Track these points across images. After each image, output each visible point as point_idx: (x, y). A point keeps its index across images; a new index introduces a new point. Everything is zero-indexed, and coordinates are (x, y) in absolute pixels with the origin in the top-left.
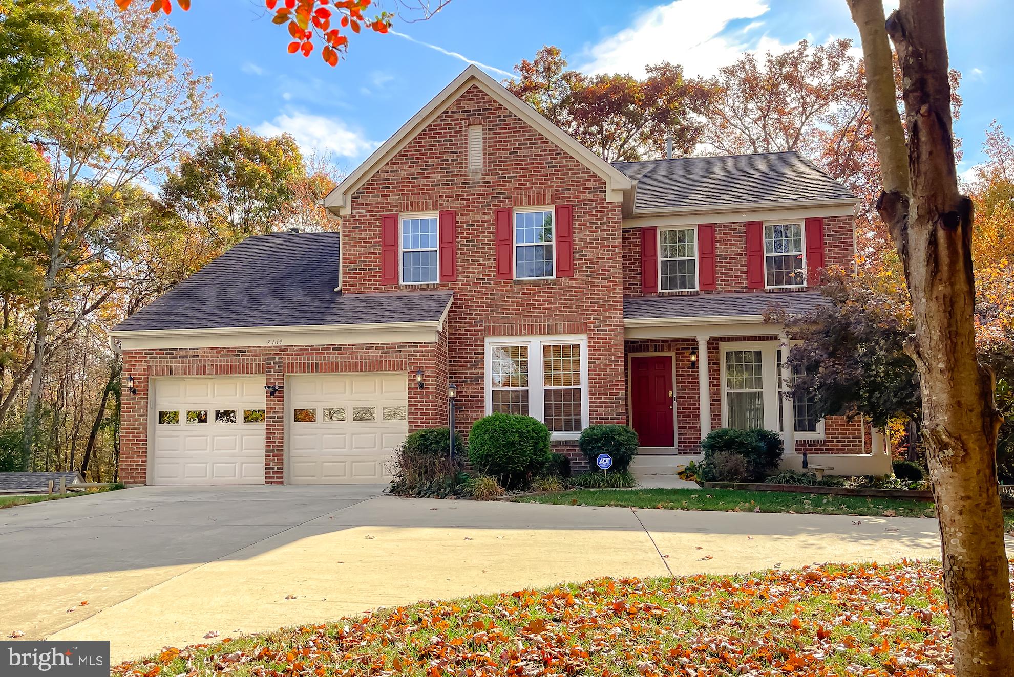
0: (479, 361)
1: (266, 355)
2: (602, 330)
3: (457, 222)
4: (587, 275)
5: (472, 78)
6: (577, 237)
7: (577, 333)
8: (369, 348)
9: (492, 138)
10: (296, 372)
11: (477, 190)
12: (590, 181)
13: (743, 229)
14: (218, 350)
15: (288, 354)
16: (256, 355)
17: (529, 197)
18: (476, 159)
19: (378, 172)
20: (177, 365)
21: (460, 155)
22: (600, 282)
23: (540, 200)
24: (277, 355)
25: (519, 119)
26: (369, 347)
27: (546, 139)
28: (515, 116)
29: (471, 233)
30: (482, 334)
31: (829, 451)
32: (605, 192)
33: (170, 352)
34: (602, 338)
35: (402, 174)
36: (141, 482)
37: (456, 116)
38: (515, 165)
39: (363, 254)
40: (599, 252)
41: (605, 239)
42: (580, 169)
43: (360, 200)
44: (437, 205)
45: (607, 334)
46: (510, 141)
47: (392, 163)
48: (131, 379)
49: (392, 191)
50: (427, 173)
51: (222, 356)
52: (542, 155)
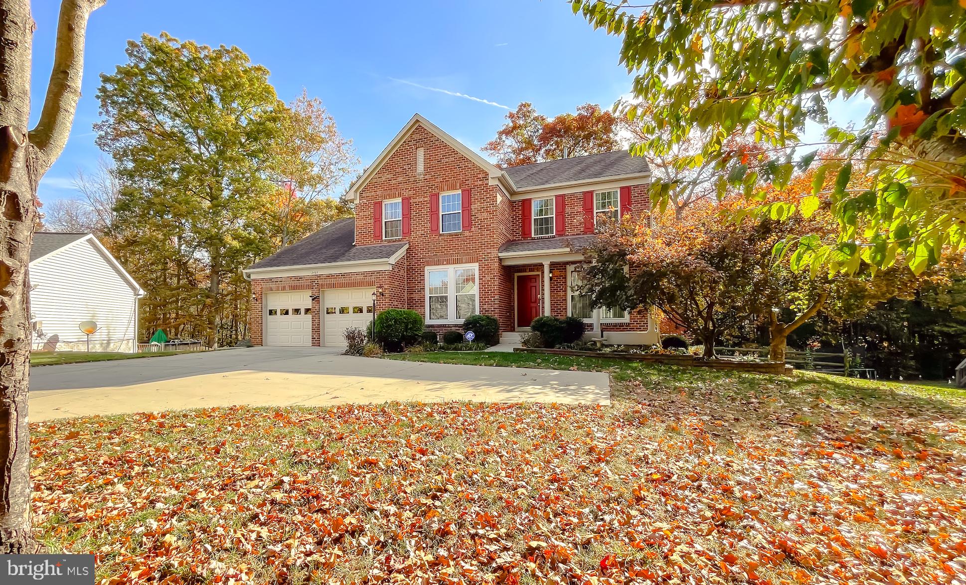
0: (422, 280)
1: (311, 280)
2: (486, 260)
3: (411, 203)
4: (478, 229)
5: (417, 121)
6: (473, 207)
7: (473, 262)
8: (357, 274)
9: (429, 154)
10: (325, 288)
11: (421, 184)
12: (480, 174)
13: (581, 196)
14: (291, 278)
15: (321, 279)
16: (307, 280)
17: (448, 186)
18: (421, 168)
19: (372, 179)
20: (273, 286)
21: (413, 165)
22: (486, 232)
23: (454, 188)
24: (316, 279)
25: (443, 142)
27: (457, 151)
28: (440, 140)
29: (418, 209)
30: (423, 265)
31: (632, 329)
32: (488, 179)
33: (271, 279)
34: (486, 265)
35: (384, 179)
36: (260, 344)
37: (411, 143)
38: (440, 168)
39: (365, 224)
41: (488, 207)
42: (475, 167)
43: (364, 195)
44: (401, 194)
45: (489, 262)
46: (438, 155)
47: (378, 173)
48: (254, 294)
49: (379, 189)
50: (396, 177)
51: (293, 281)
52: (455, 161)
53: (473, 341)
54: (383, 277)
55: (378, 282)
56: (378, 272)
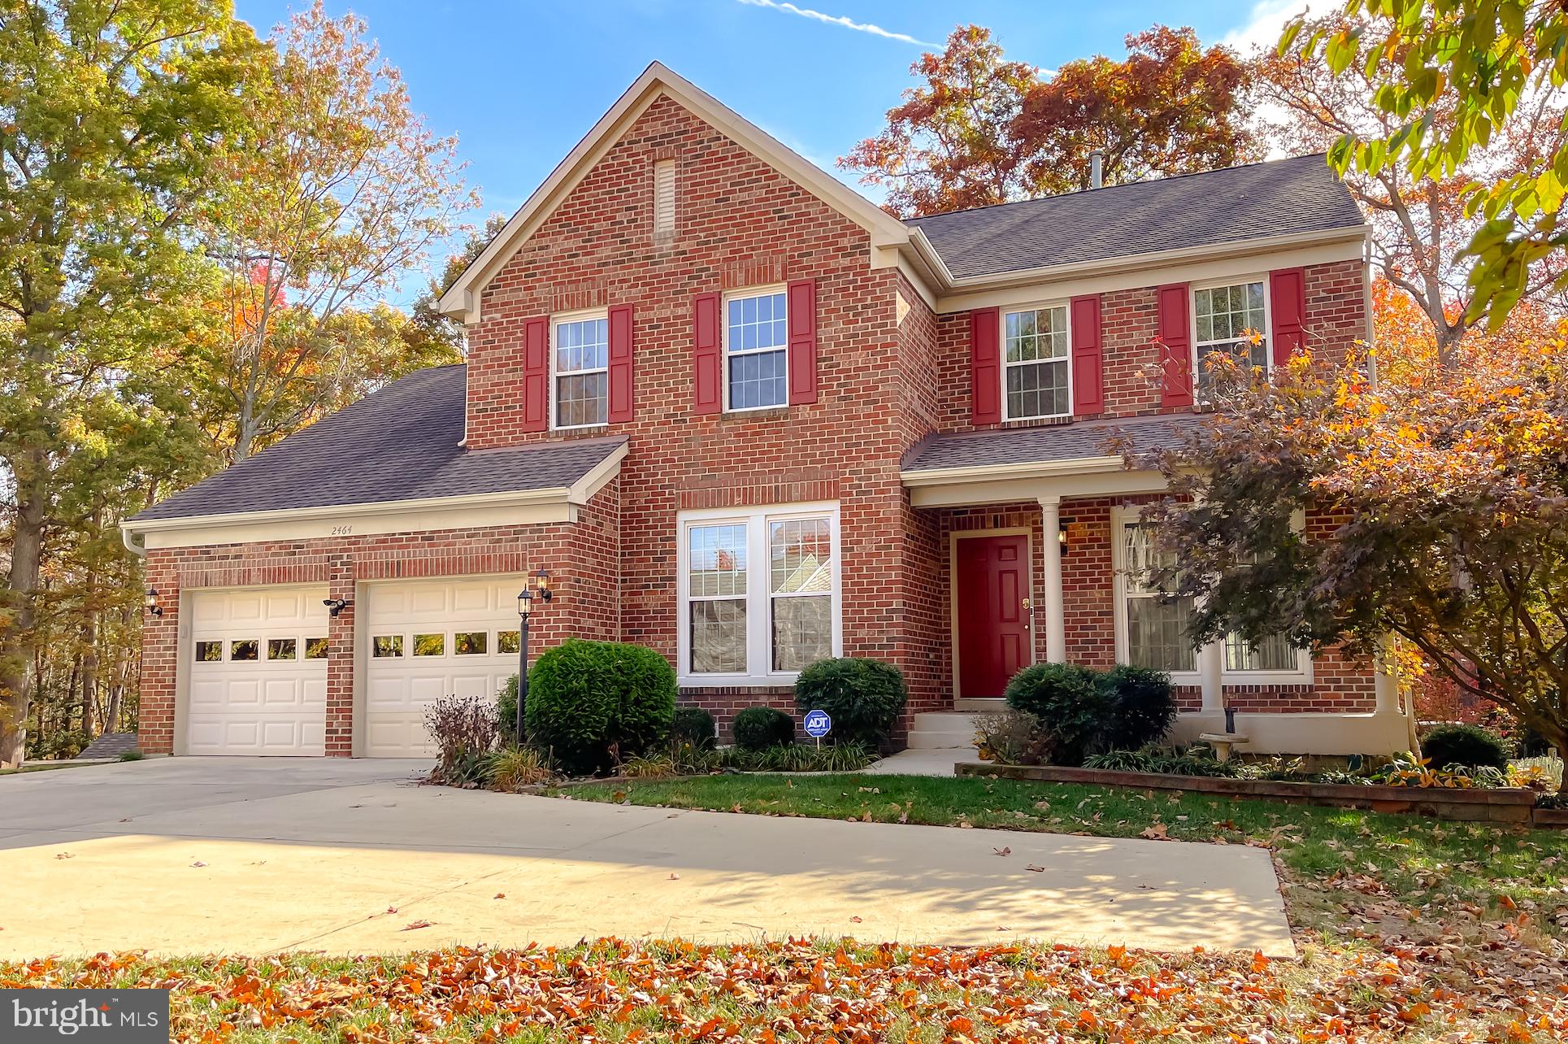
0: (668, 552)
1: (331, 551)
2: (864, 493)
3: (635, 323)
4: (840, 399)
5: (656, 83)
6: (823, 333)
7: (822, 499)
8: (473, 536)
9: (691, 178)
10: (370, 577)
11: (667, 266)
12: (844, 235)
13: (1152, 300)
14: (268, 546)
15: (359, 549)
16: (316, 552)
17: (747, 271)
18: (666, 218)
19: (519, 252)
20: (214, 570)
21: (641, 214)
22: (862, 409)
23: (763, 276)
24: (345, 550)
25: (732, 143)
26: (472, 534)
27: (774, 170)
28: (725, 138)
29: (656, 340)
30: (671, 507)
31: (1319, 706)
32: (868, 252)
33: (206, 551)
34: (864, 507)
35: (555, 251)
36: (165, 751)
37: (636, 148)
38: (726, 219)
39: (497, 384)
40: (860, 358)
41: (869, 334)
42: (828, 217)
43: (494, 299)
44: (605, 297)
45: (873, 499)
46: (717, 181)
47: (540, 234)
48: (153, 593)
49: (540, 280)
50: (592, 247)
51: (274, 554)
52: (767, 199)
53: (828, 740)
54: (552, 545)
55: (535, 559)
56: (538, 528)
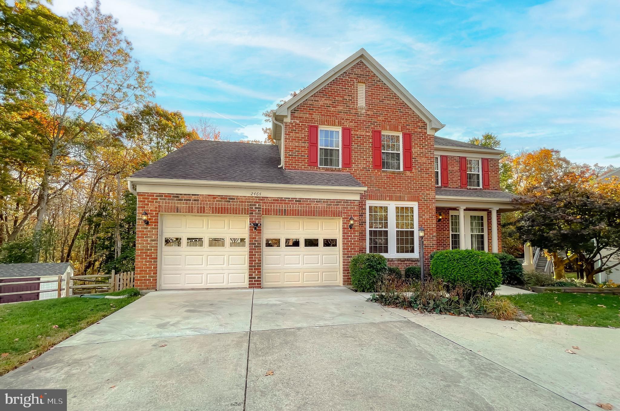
0: (363, 213)
1: (250, 202)
2: (426, 200)
3: (352, 135)
4: (418, 171)
5: (362, 56)
6: (413, 150)
7: (412, 201)
8: (319, 202)
9: (370, 91)
10: (271, 215)
11: (362, 118)
12: (419, 122)
14: (214, 197)
15: (265, 203)
16: (242, 202)
17: (390, 126)
18: (361, 102)
19: (307, 100)
20: (182, 205)
21: (354, 99)
22: (425, 175)
23: (395, 129)
24: (257, 202)
25: (384, 84)
26: (319, 201)
27: (398, 97)
28: (382, 82)
29: (359, 142)
30: (365, 198)
32: (426, 129)
33: (177, 196)
34: (426, 205)
35: (321, 103)
36: (153, 288)
37: (351, 76)
38: (382, 108)
39: (297, 147)
40: (424, 160)
41: (427, 153)
42: (415, 116)
43: (296, 115)
44: (341, 123)
45: (428, 203)
46: (380, 95)
47: (314, 96)
48: (146, 214)
49: (315, 112)
50: (335, 105)
51: (217, 201)
52: (396, 105)
54: (352, 208)
55: (346, 213)
56: (346, 202)
